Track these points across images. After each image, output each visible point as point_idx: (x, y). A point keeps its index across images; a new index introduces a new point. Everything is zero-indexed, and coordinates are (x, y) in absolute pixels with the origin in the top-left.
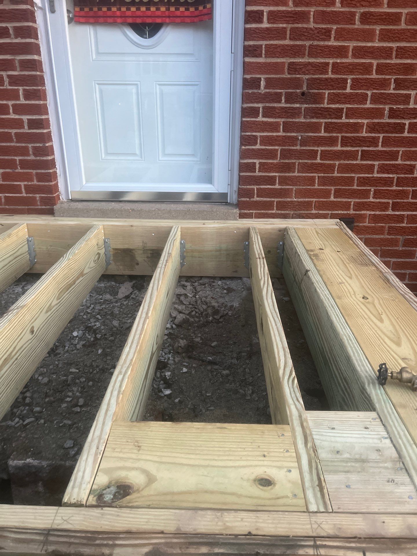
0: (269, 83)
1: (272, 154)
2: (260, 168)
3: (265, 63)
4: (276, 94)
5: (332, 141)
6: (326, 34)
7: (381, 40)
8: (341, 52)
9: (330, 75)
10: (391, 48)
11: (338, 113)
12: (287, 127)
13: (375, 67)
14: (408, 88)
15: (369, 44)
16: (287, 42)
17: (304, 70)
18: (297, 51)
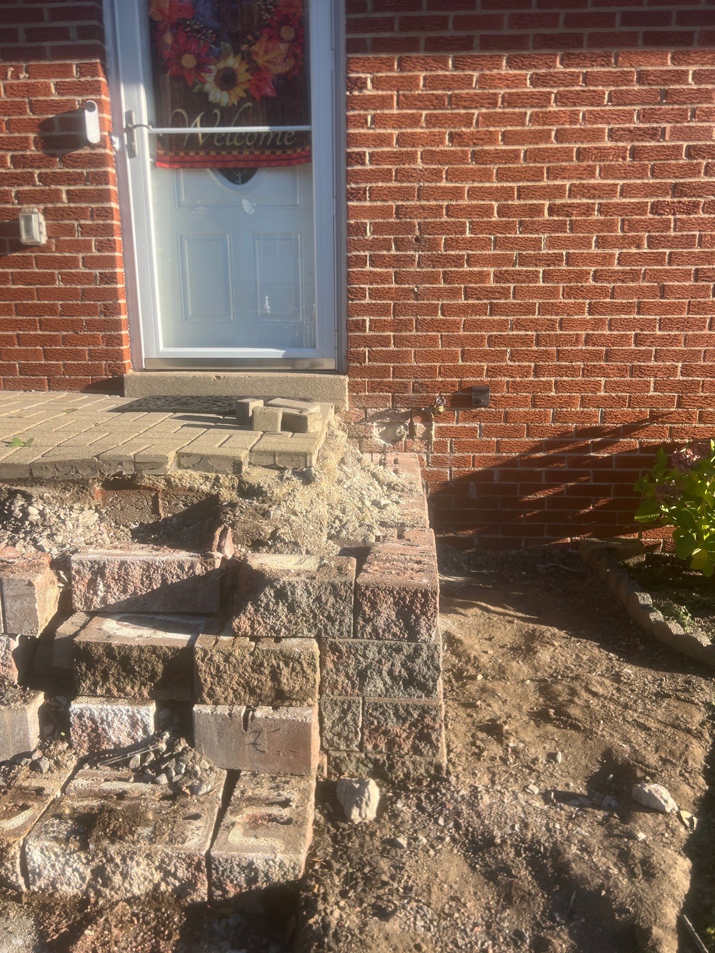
0: (377, 228)
1: (384, 310)
2: (370, 326)
3: (370, 207)
4: (385, 240)
5: (454, 293)
6: (437, 174)
7: (499, 180)
8: (456, 193)
9: (445, 218)
10: (512, 188)
11: (457, 261)
12: (399, 278)
13: (496, 209)
14: (537, 231)
15: (487, 185)
16: (394, 184)
17: (415, 213)
18: (405, 194)
